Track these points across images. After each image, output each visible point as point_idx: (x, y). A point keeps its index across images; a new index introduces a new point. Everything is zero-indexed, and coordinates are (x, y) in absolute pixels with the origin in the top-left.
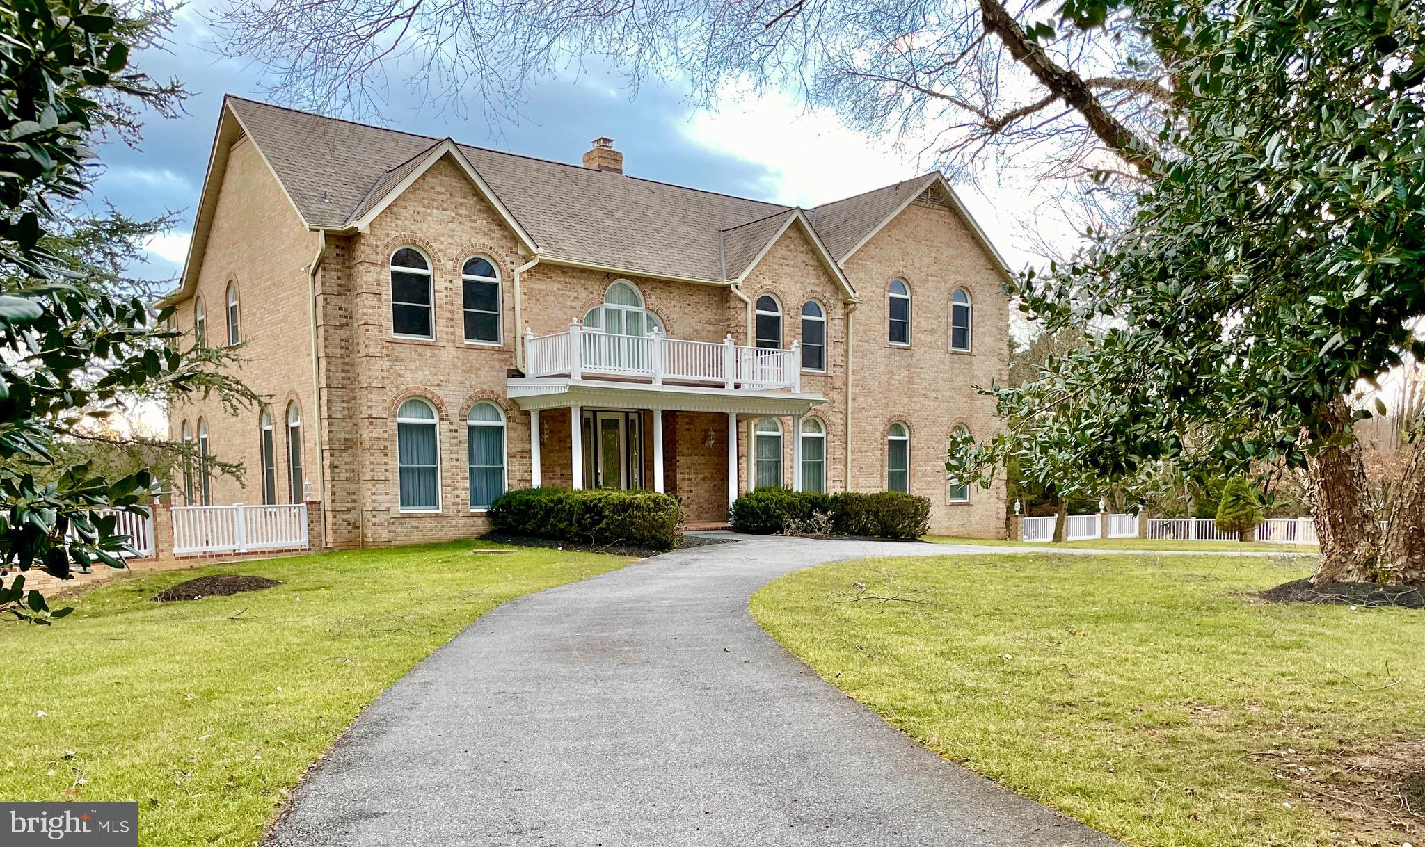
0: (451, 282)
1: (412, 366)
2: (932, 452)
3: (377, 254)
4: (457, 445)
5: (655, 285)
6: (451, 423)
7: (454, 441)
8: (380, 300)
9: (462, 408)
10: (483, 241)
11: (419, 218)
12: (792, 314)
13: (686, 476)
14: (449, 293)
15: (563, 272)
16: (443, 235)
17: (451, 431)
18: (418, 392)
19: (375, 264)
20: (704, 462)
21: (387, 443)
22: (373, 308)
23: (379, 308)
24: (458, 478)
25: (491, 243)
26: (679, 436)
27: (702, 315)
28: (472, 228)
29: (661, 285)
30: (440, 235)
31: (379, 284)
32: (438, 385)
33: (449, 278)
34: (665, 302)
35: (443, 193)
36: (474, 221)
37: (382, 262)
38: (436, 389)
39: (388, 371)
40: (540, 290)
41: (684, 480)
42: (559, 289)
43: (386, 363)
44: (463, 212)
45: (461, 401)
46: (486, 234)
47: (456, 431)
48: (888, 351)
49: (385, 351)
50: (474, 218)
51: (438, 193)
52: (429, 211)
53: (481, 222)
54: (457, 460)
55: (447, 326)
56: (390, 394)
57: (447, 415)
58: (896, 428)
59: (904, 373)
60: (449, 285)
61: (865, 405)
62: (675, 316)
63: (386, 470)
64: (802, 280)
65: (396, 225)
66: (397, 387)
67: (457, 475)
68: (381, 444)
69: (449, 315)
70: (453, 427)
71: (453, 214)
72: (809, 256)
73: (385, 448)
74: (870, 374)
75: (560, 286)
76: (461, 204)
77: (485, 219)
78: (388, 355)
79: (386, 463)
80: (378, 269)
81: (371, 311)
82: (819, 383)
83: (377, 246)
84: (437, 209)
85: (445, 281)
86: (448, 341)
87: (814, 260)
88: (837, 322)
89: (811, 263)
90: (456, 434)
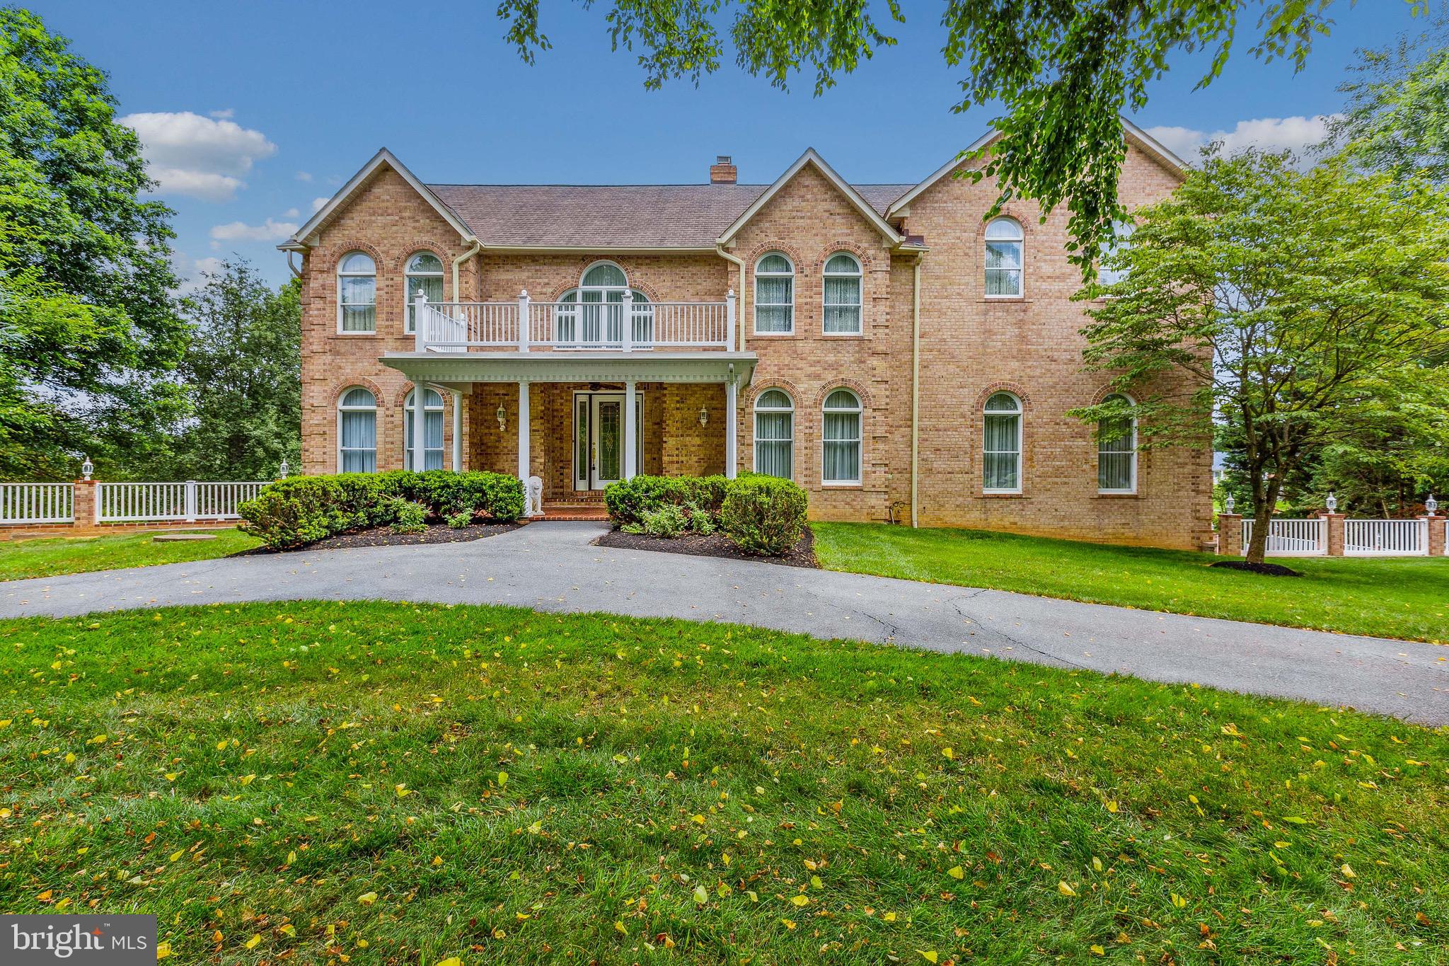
0: (392, 279)
1: (352, 358)
2: (1064, 429)
3: (324, 262)
4: (393, 430)
5: (640, 261)
6: (388, 409)
7: (390, 426)
8: (325, 303)
9: (398, 395)
10: (425, 239)
11: (364, 226)
12: (807, 271)
13: (675, 459)
14: (390, 289)
15: (533, 261)
16: (386, 238)
17: (387, 416)
18: (357, 382)
19: (322, 272)
20: (699, 443)
21: (325, 429)
22: (319, 309)
23: (324, 309)
24: (392, 460)
25: (433, 239)
26: (666, 416)
27: (700, 287)
28: (414, 228)
29: (648, 261)
30: (383, 238)
31: (324, 289)
32: (376, 374)
33: (390, 276)
34: (653, 278)
35: (388, 201)
36: (418, 221)
37: (329, 269)
38: (373, 379)
39: (330, 364)
40: (508, 281)
41: (672, 462)
42: (528, 278)
43: (328, 358)
44: (407, 214)
45: (398, 388)
46: (428, 232)
47: (392, 416)
48: (983, 306)
49: (327, 347)
50: (417, 218)
51: (383, 201)
52: (373, 218)
53: (424, 222)
54: (392, 443)
55: (387, 320)
56: (332, 384)
57: (383, 402)
58: (1002, 398)
59: (1012, 331)
60: (390, 283)
61: (944, 374)
62: (664, 291)
63: (324, 453)
64: (824, 231)
65: (343, 235)
66: (338, 378)
67: (392, 457)
68: (321, 429)
69: (389, 310)
70: (388, 413)
71: (397, 218)
72: (836, 203)
73: (324, 433)
74: (952, 337)
75: (530, 274)
76: (406, 208)
77: (428, 218)
78: (330, 351)
79: (324, 447)
80: (325, 275)
81: (316, 312)
82: (850, 349)
83: (325, 255)
84: (382, 215)
85: (387, 279)
86: (388, 333)
87: (843, 207)
88: (879, 275)
89: (838, 210)
90: (391, 419)
